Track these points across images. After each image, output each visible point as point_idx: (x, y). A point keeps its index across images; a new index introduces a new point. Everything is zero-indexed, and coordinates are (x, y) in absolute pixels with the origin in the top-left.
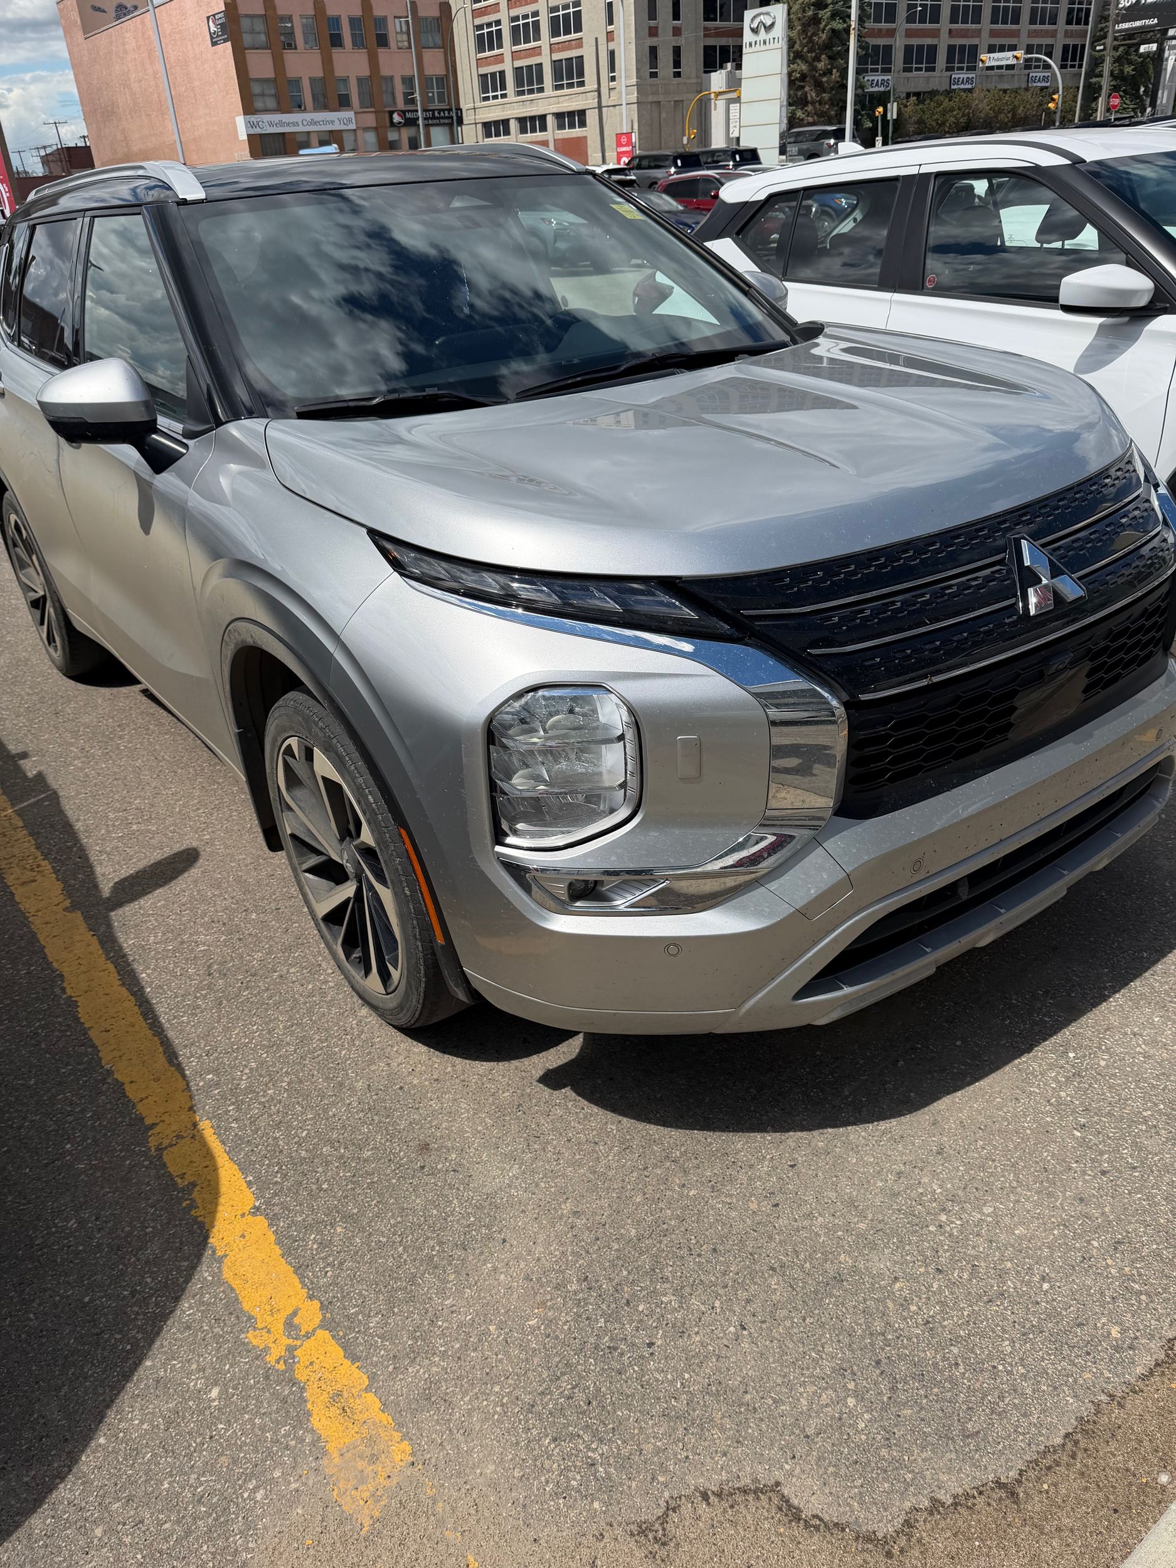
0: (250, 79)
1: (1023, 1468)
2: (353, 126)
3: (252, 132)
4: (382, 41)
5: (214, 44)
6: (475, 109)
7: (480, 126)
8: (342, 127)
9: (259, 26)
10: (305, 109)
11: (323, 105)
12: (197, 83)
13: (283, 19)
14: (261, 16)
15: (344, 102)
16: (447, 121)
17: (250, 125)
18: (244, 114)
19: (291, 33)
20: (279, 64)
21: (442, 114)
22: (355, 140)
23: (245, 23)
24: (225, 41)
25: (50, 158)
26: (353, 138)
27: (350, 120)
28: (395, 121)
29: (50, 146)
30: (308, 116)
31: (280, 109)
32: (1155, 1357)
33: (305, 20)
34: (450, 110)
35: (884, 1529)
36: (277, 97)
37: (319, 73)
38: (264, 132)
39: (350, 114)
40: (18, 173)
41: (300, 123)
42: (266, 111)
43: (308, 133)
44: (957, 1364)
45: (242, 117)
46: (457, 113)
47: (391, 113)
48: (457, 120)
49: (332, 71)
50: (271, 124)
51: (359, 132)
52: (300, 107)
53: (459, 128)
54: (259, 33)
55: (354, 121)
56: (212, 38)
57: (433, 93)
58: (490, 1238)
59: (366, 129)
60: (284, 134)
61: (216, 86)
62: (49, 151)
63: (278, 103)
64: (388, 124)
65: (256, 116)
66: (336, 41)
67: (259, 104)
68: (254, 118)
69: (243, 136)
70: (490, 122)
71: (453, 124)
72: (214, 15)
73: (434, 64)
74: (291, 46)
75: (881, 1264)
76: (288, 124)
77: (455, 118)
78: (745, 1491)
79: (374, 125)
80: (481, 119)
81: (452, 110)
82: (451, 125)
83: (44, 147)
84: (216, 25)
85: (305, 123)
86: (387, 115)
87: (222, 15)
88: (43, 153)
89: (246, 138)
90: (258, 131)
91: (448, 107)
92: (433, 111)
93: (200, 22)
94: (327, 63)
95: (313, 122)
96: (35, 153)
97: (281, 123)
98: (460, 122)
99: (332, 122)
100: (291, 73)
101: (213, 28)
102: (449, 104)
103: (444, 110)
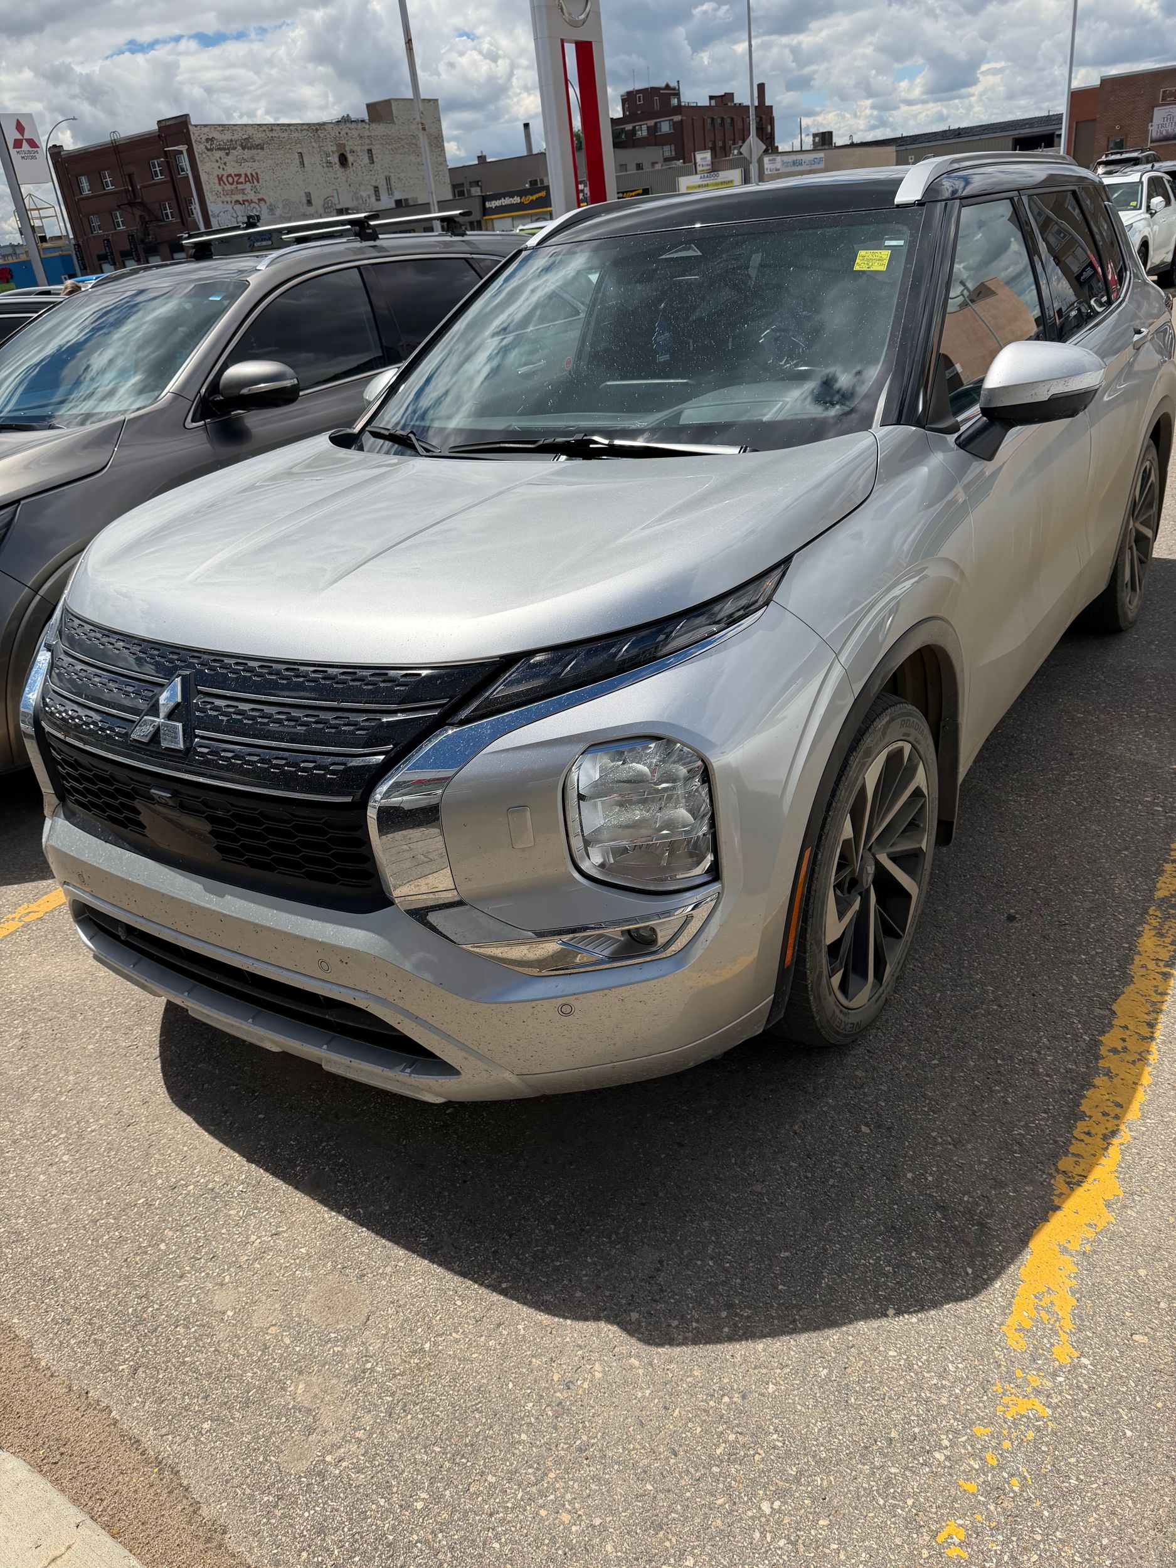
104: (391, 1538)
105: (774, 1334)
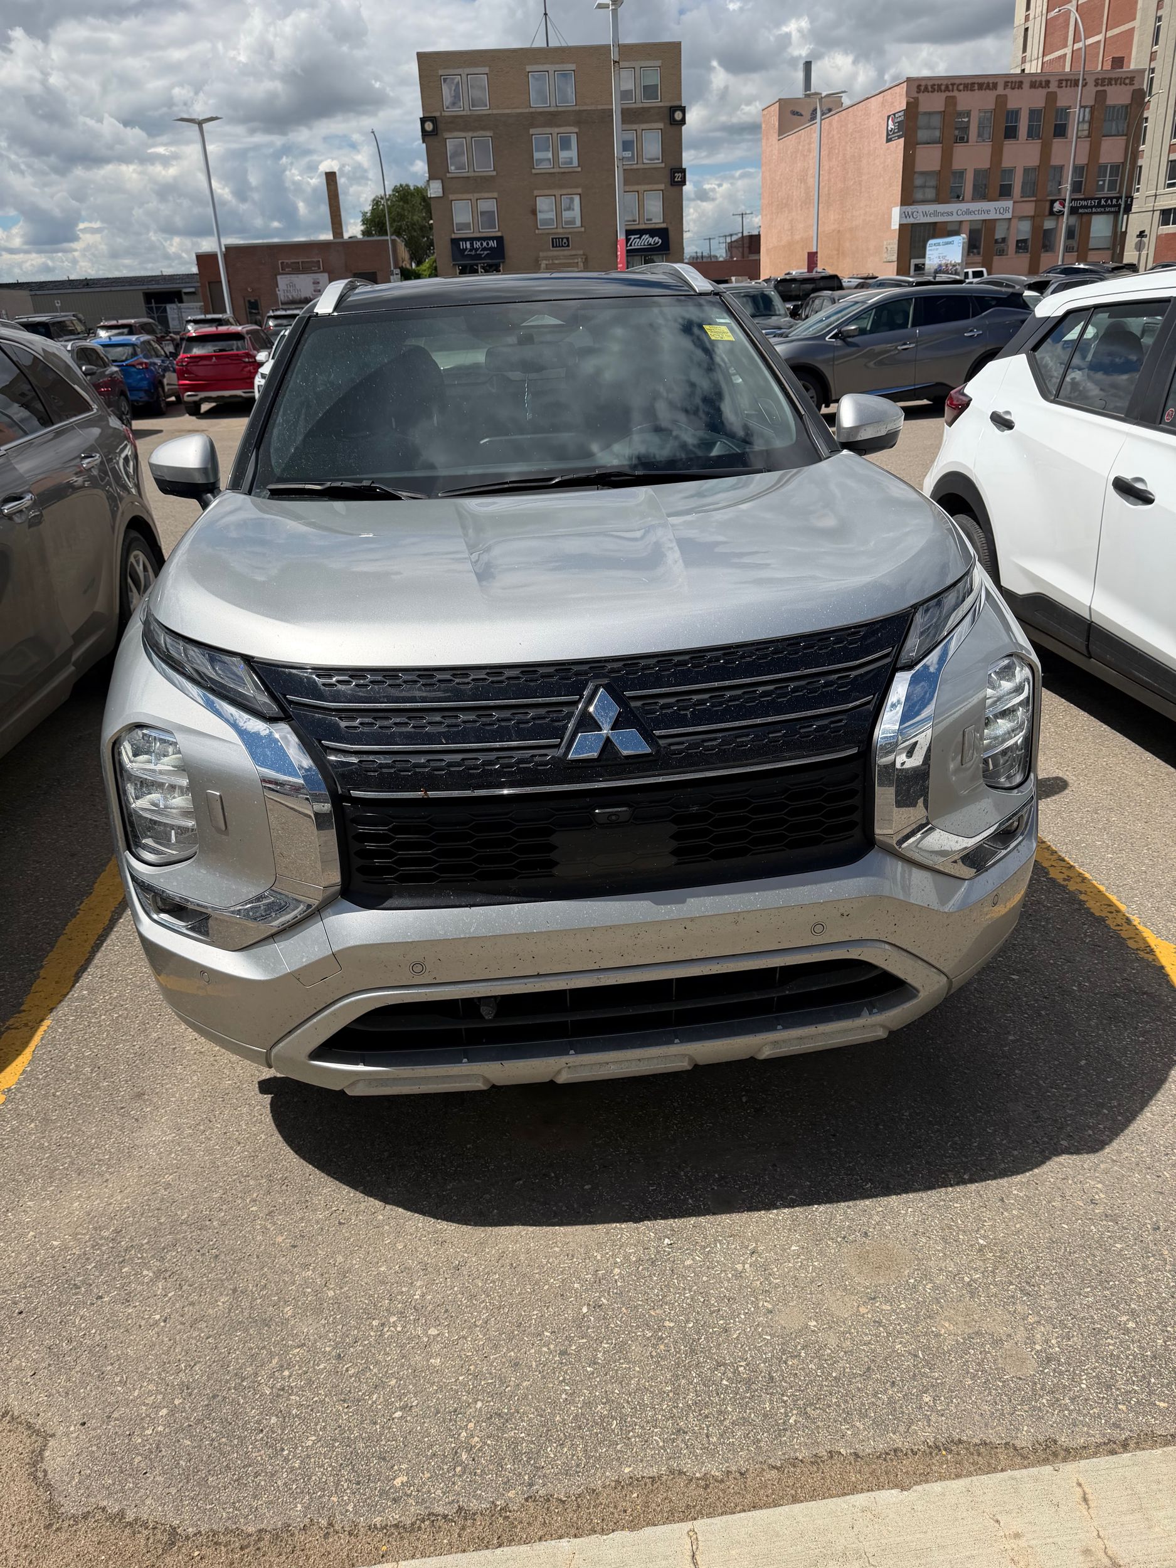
0: (915, 173)
1: (203, 1532)
2: (1008, 215)
3: (905, 221)
4: (1060, 131)
5: (888, 140)
6: (1156, 196)
7: (1157, 214)
8: (998, 216)
9: (936, 121)
10: (963, 199)
11: (981, 193)
12: (865, 178)
13: (960, 114)
14: (940, 112)
15: (1005, 192)
16: (1113, 209)
17: (903, 215)
18: (901, 205)
19: (965, 128)
20: (947, 157)
21: (1109, 201)
22: (1008, 229)
23: (922, 121)
24: (899, 137)
25: (734, 245)
26: (1006, 227)
27: (1006, 210)
28: (1055, 210)
29: (736, 234)
30: (963, 206)
31: (938, 200)
32: (403, 1518)
33: (982, 114)
34: (1118, 198)
35: (70, 1508)
36: (937, 188)
37: (986, 164)
38: (916, 222)
39: (1009, 204)
40: (702, 257)
41: (955, 214)
42: (924, 202)
43: (961, 222)
44: (262, 1431)
45: (898, 208)
46: (1126, 201)
47: (1053, 202)
48: (1125, 208)
49: (1000, 161)
50: (925, 214)
51: (1014, 221)
52: (958, 197)
53: (1125, 216)
54: (935, 128)
55: (1011, 210)
56: (888, 135)
57: (1104, 181)
58: (100, 1175)
59: (1022, 218)
60: (936, 223)
61: (881, 180)
62: (734, 238)
63: (937, 194)
64: (1047, 212)
65: (912, 207)
66: (1011, 133)
67: (919, 195)
68: (910, 209)
69: (895, 226)
70: (1171, 209)
71: (1119, 212)
72: (894, 114)
73: (1112, 151)
74: (963, 139)
75: (307, 1328)
76: (942, 214)
77: (1123, 206)
78: (29, 1426)
79: (1032, 214)
80: (1161, 205)
81: (1121, 198)
82: (1117, 213)
83: (731, 235)
84: (894, 123)
85: (959, 212)
86: (1048, 204)
87: (902, 113)
88: (729, 240)
89: (897, 227)
90: (911, 221)
91: (1118, 195)
92: (1100, 199)
93: (880, 121)
94: (997, 154)
95: (968, 212)
96: (722, 240)
97: (936, 213)
98: (1128, 209)
99: (988, 211)
100: (957, 166)
101: (891, 126)
102: (1120, 192)
103: (1111, 199)
104: (1149, 1353)
105: (1144, 1104)
